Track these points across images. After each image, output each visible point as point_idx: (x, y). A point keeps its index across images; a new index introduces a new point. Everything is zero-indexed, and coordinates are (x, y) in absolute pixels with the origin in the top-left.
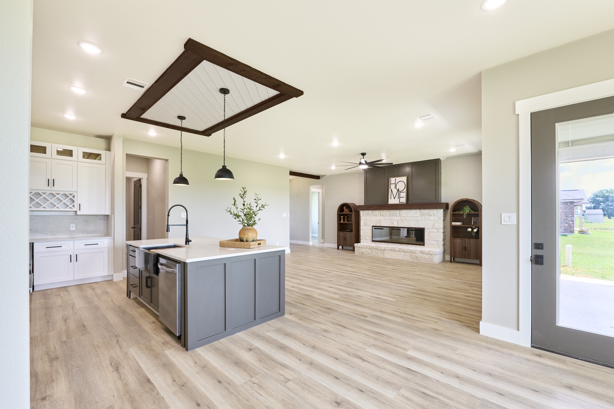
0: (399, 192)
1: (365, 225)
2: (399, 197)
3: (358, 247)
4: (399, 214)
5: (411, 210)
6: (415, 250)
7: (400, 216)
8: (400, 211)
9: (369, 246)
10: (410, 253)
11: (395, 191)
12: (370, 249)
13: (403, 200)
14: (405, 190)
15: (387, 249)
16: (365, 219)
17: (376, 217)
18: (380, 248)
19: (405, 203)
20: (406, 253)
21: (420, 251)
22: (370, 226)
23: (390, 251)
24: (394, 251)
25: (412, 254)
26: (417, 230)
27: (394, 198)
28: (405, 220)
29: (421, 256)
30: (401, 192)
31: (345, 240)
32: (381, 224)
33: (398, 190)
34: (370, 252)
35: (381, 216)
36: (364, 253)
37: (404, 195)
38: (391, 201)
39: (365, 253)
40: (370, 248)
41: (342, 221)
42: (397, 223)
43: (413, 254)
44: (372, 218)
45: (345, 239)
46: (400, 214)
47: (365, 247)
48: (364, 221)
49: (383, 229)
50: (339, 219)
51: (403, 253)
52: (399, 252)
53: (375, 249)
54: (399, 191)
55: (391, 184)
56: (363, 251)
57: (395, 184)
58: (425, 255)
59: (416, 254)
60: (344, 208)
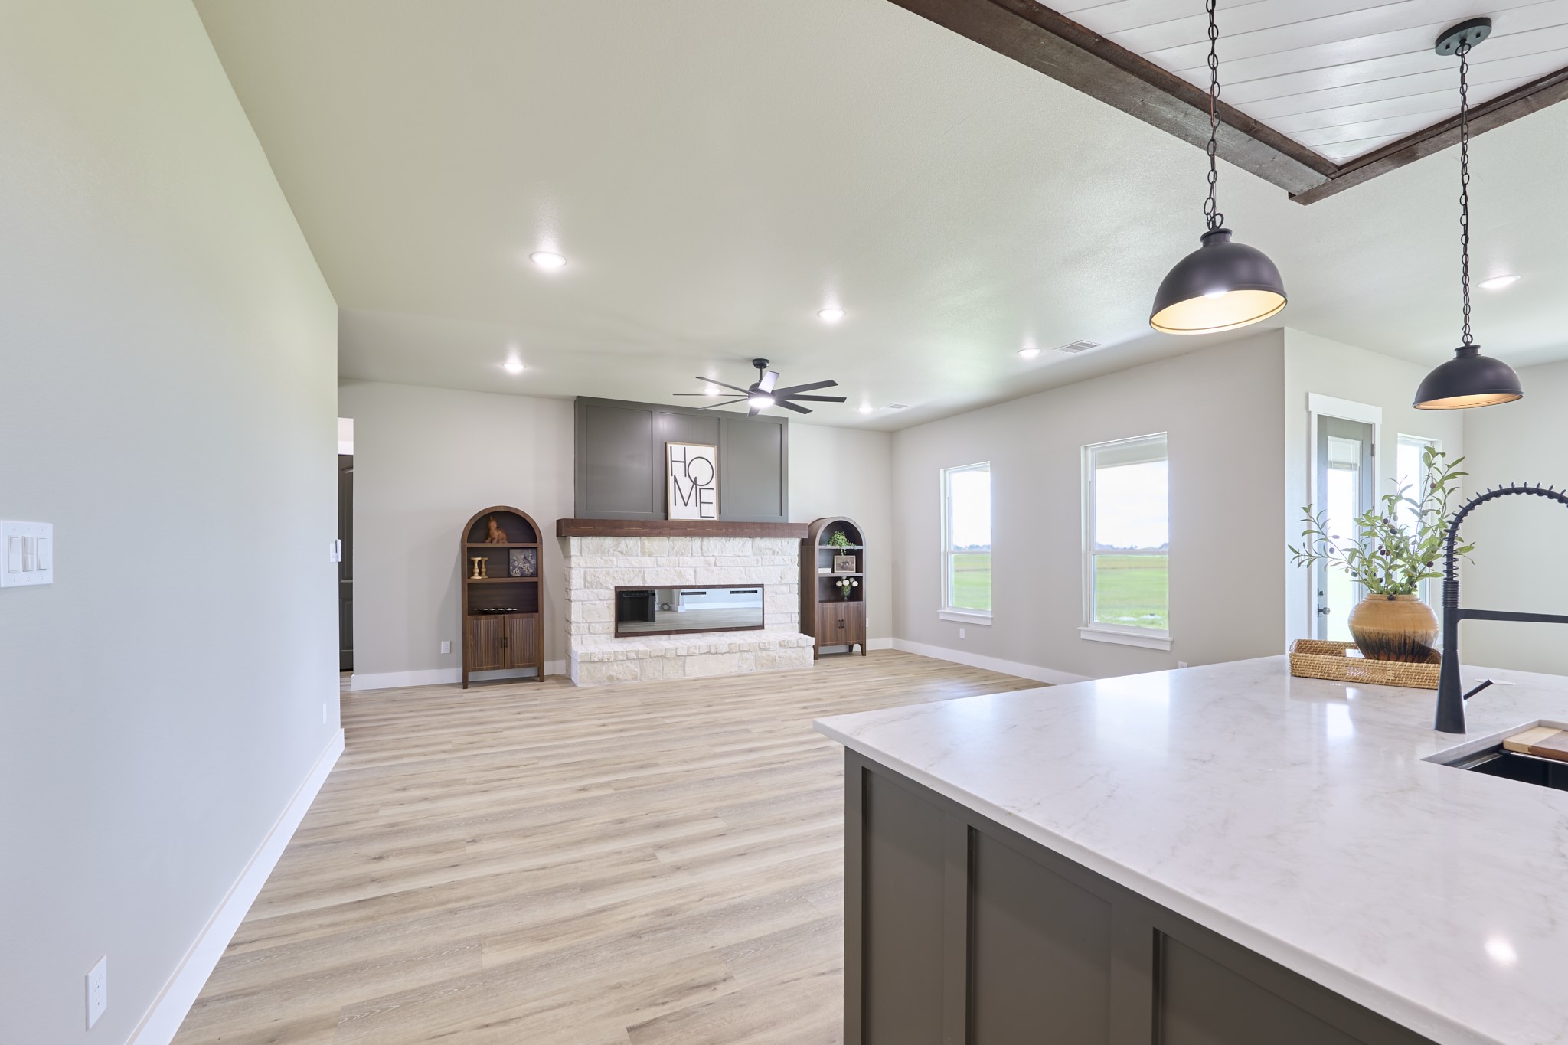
0: (698, 487)
1: (588, 585)
2: (700, 503)
3: (595, 662)
4: (699, 550)
5: (732, 539)
6: (769, 643)
7: (702, 554)
8: (702, 541)
9: (637, 652)
10: (754, 653)
11: (685, 485)
12: (637, 662)
13: (711, 512)
14: (713, 484)
15: (695, 651)
16: (589, 565)
17: (629, 558)
18: (674, 652)
19: (715, 519)
20: (744, 655)
21: (780, 643)
22: (607, 588)
23: (703, 656)
24: (716, 653)
25: (759, 653)
27: (686, 505)
28: (715, 565)
29: (783, 655)
30: (703, 487)
31: (504, 646)
32: (644, 579)
33: (695, 482)
34: (637, 670)
35: (643, 555)
36: (618, 679)
37: (710, 496)
38: (677, 513)
39: (621, 677)
40: (640, 656)
41: (477, 577)
42: (693, 574)
43: (764, 653)
44: (615, 563)
45: (502, 642)
46: (701, 549)
47: (621, 657)
48: (585, 572)
50: (468, 569)
51: (738, 654)
52: (728, 654)
53: (657, 656)
54: (697, 485)
55: (672, 461)
56: (614, 674)
57: (685, 462)
58: (789, 652)
59: (770, 653)
60: (493, 525)
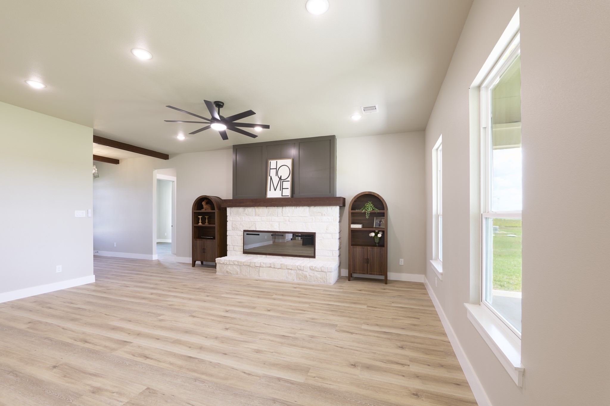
0: (282, 181)
1: (234, 229)
2: (282, 189)
3: (221, 264)
4: (281, 213)
5: (298, 207)
6: (303, 267)
7: (282, 215)
8: (282, 208)
9: (238, 262)
10: (295, 271)
11: (276, 180)
12: (238, 266)
13: (287, 193)
14: (290, 179)
15: (263, 265)
16: (234, 220)
17: (249, 217)
18: (254, 264)
19: (289, 197)
20: (290, 271)
21: (310, 268)
22: (240, 231)
23: (268, 268)
24: (274, 268)
25: (298, 271)
26: (306, 236)
27: (275, 190)
28: (289, 221)
29: (311, 274)
30: (285, 180)
31: (204, 252)
32: (256, 228)
33: (280, 178)
34: (239, 270)
35: (256, 215)
36: (230, 273)
37: (287, 185)
38: (272, 194)
39: (231, 272)
40: (239, 264)
41: (200, 224)
42: (278, 225)
43: (301, 272)
44: (244, 219)
45: (204, 250)
46: (282, 212)
47: (231, 263)
48: (232, 223)
49: (259, 235)
50: (195, 220)
51: (287, 270)
52: (280, 270)
53: (247, 265)
54: (281, 180)
55: (270, 169)
56: (228, 270)
57: (276, 169)
58: (316, 273)
59: (304, 272)
60: (204, 203)
